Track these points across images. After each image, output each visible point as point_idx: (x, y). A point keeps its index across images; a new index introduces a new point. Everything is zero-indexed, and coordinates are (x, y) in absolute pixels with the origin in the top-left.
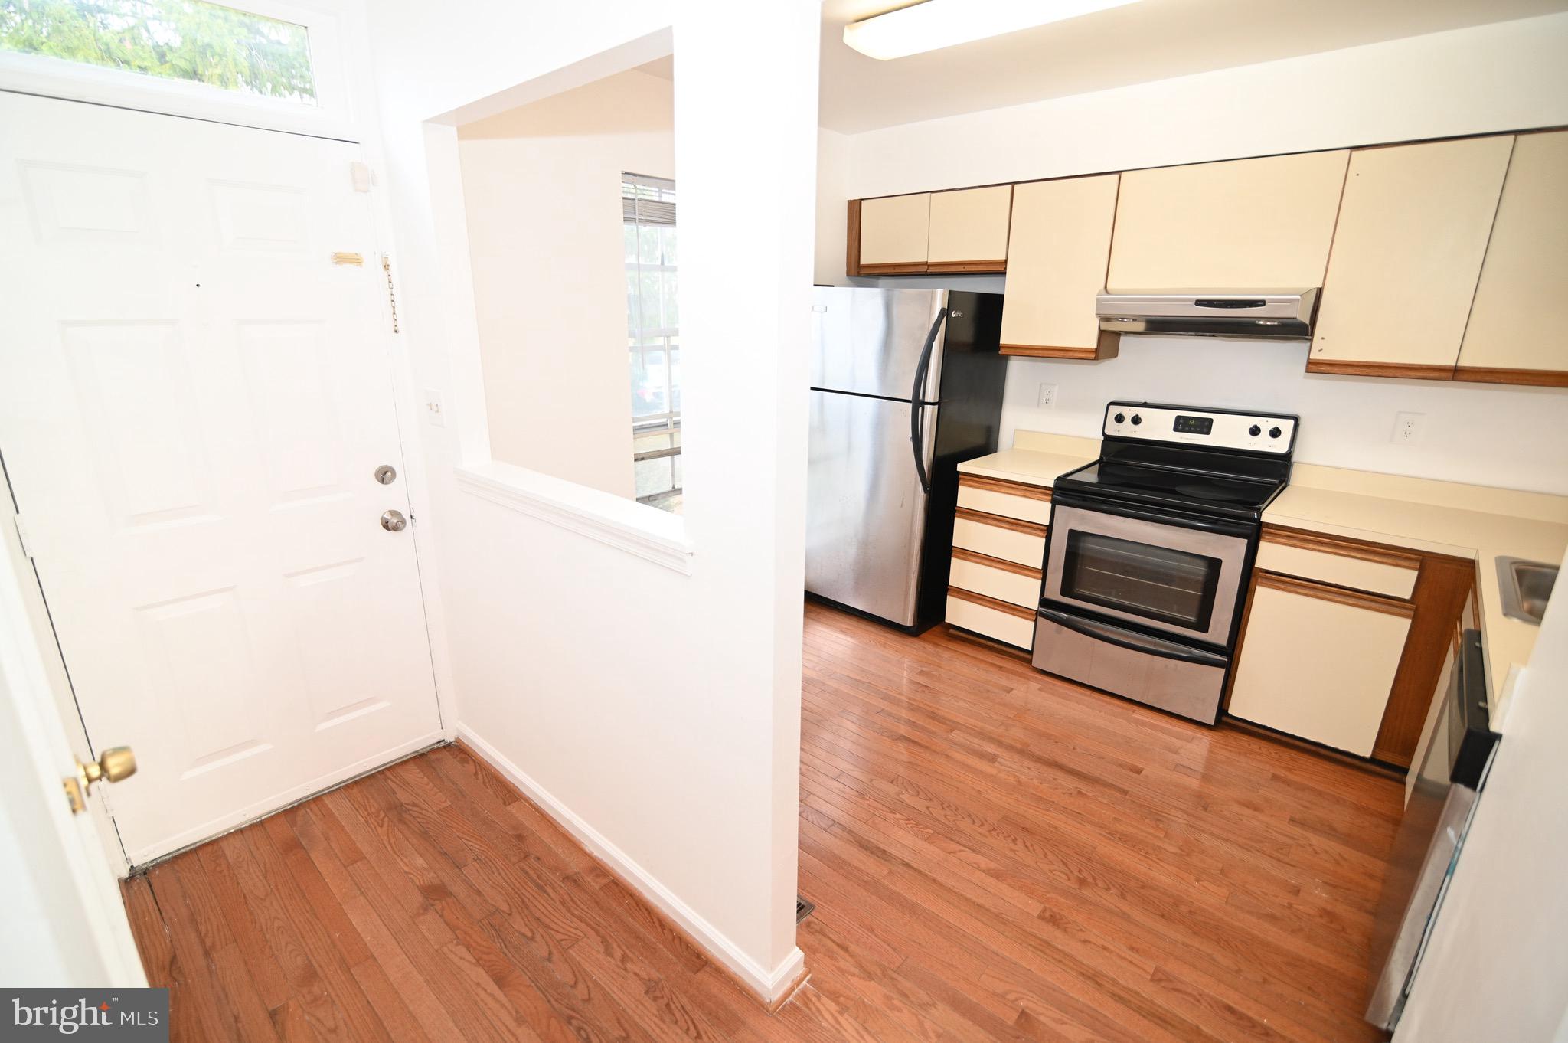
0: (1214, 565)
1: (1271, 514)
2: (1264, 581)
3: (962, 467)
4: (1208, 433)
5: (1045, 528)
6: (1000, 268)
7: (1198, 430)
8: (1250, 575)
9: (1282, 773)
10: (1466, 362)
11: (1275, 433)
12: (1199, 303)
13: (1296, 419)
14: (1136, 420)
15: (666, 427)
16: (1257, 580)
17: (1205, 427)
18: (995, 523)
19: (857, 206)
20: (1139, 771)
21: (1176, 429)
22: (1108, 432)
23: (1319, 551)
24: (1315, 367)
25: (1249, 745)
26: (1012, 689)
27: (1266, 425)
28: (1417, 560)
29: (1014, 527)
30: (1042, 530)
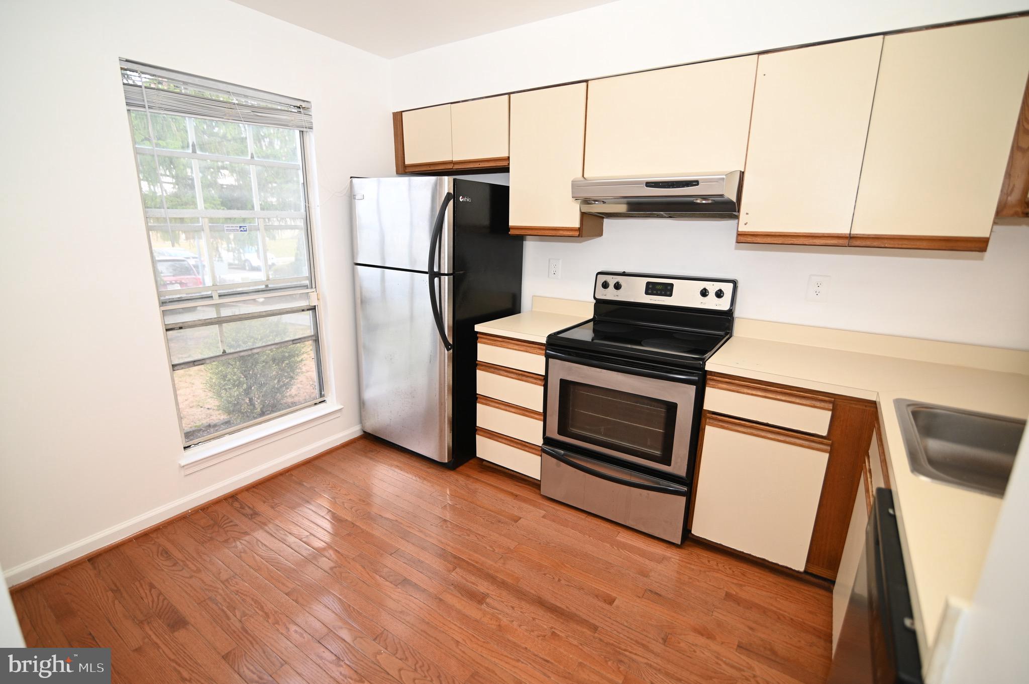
0: (671, 408)
1: (714, 363)
2: (711, 421)
3: (478, 328)
4: (670, 295)
5: (543, 378)
6: (504, 163)
7: (663, 293)
8: (700, 416)
9: (734, 590)
10: (857, 231)
11: (719, 294)
12: (649, 184)
13: (735, 283)
14: (618, 286)
15: (211, 299)
16: (706, 421)
17: (667, 290)
18: (506, 374)
19: (399, 117)
20: (610, 601)
21: (647, 293)
22: (597, 297)
23: (752, 395)
24: (745, 239)
25: (709, 561)
26: (520, 518)
27: (712, 287)
28: (830, 402)
29: (520, 377)
30: (540, 380)
